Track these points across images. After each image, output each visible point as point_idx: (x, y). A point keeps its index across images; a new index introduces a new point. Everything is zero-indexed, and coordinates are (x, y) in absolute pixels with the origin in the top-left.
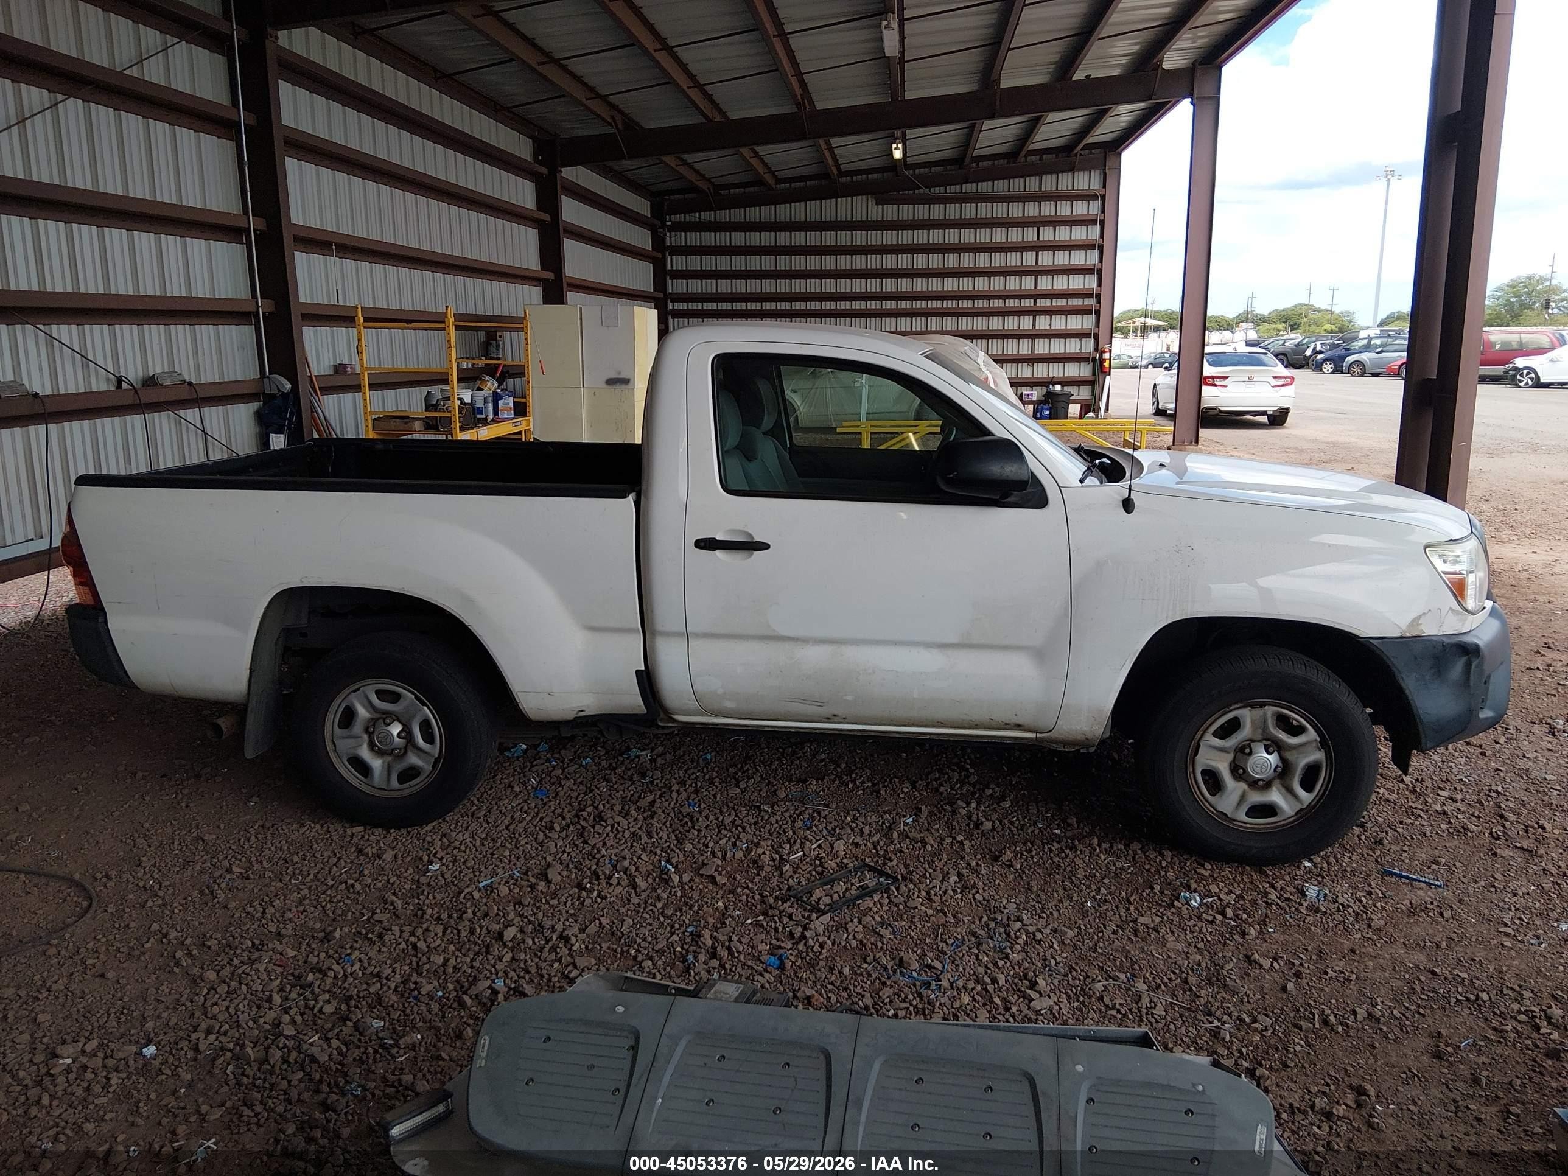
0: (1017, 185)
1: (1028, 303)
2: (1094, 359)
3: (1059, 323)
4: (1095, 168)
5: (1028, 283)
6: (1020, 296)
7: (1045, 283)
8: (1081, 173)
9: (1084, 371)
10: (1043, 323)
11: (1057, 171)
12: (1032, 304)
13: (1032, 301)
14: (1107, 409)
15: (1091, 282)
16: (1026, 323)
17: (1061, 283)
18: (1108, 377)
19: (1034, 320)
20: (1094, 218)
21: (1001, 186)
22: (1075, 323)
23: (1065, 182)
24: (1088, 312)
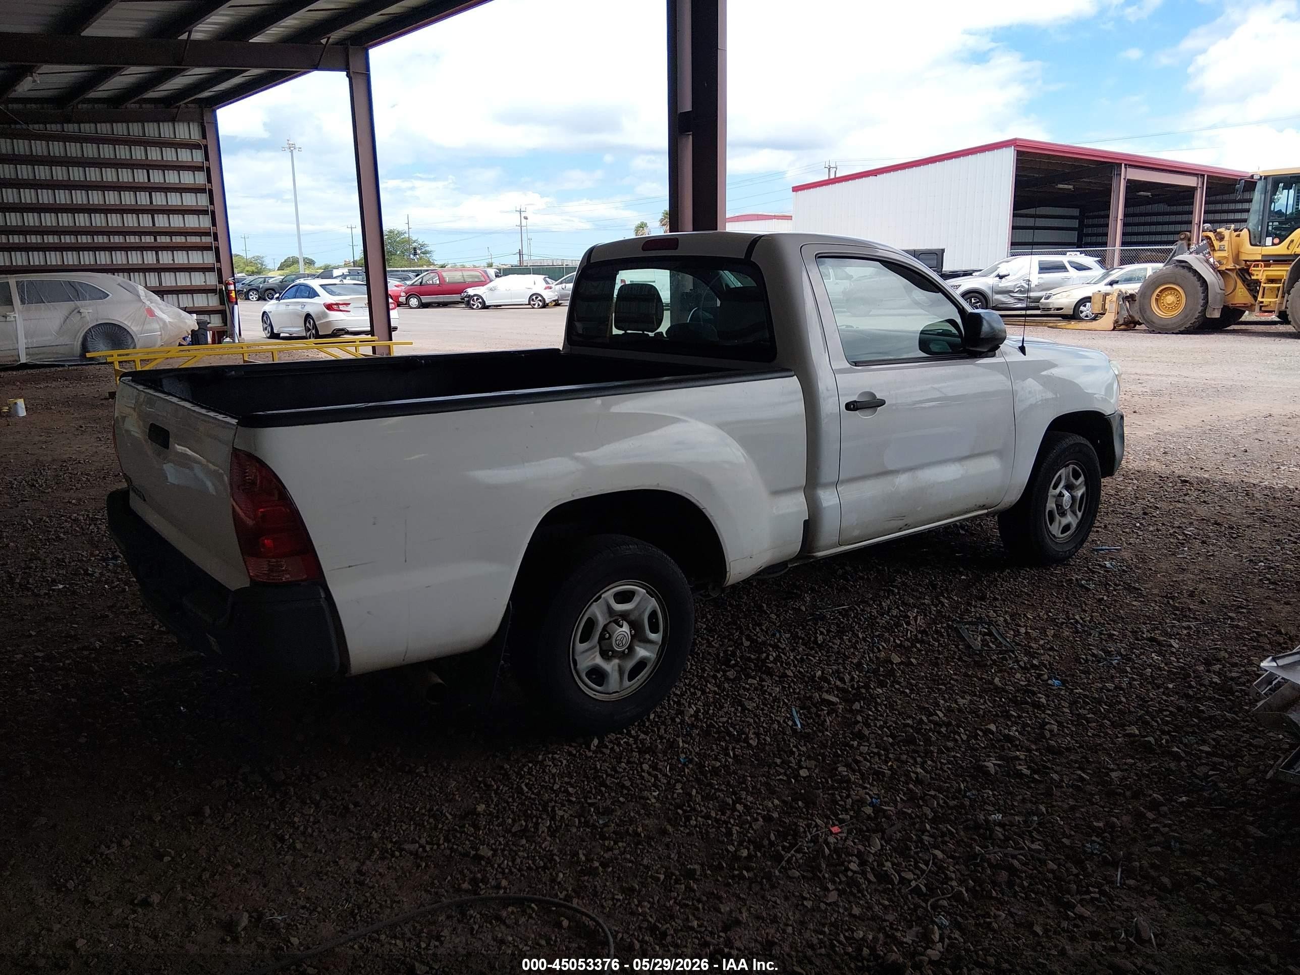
0: (120, 129)
1: (149, 239)
2: (221, 290)
3: (181, 258)
4: (193, 121)
5: (146, 221)
6: (141, 233)
7: (162, 221)
8: (181, 124)
9: (213, 301)
10: (166, 258)
11: (158, 121)
12: (153, 240)
13: (152, 237)
14: (240, 334)
15: (204, 222)
16: (150, 258)
17: (177, 221)
18: (236, 307)
19: (157, 254)
20: (201, 165)
21: (104, 128)
22: (196, 258)
23: (166, 131)
24: (209, 248)
